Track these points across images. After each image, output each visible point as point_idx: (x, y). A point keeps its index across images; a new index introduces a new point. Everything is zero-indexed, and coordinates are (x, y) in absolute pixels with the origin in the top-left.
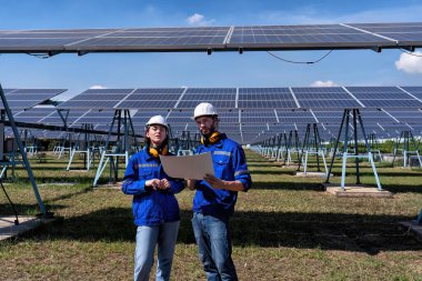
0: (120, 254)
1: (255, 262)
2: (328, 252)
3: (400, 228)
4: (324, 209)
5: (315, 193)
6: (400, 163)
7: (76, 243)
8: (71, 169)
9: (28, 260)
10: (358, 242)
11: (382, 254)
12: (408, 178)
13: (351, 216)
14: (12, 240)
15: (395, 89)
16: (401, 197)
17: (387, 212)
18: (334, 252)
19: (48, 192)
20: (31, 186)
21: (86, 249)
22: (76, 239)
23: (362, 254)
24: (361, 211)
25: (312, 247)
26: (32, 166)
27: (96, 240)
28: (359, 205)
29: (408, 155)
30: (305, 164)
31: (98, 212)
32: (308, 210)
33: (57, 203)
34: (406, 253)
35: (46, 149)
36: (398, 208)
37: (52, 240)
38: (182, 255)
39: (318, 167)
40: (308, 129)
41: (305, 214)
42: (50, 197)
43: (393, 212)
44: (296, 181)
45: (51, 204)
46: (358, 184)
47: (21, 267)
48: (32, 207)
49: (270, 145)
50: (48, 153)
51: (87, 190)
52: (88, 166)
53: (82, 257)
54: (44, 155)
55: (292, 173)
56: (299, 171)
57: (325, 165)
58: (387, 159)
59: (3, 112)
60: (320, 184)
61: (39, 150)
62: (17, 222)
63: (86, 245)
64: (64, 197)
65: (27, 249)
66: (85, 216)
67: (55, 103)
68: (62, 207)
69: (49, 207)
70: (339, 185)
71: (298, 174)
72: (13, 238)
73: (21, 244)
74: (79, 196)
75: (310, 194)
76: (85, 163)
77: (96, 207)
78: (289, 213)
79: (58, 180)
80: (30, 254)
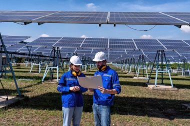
0: (55, 117)
1: (117, 122)
2: (151, 118)
3: (183, 107)
4: (148, 96)
5: (143, 88)
6: (181, 74)
7: (35, 110)
8: (32, 72)
9: (12, 119)
10: (164, 113)
11: (176, 120)
12: (184, 81)
13: (160, 100)
14: (5, 108)
15: (181, 41)
16: (182, 91)
17: (176, 98)
18: (154, 118)
19: (21, 83)
20: (13, 80)
21: (39, 114)
22: (35, 108)
23: (167, 119)
24: (165, 97)
25: (143, 116)
26: (14, 70)
27: (44, 109)
28: (163, 94)
29: (184, 70)
30: (138, 73)
31: (44, 94)
32: (140, 96)
33: (26, 89)
34: (187, 120)
35: (20, 62)
36: (181, 96)
37: (24, 108)
38: (83, 118)
39: (144, 74)
40: (140, 57)
41: (139, 98)
42: (22, 86)
43: (179, 98)
44: (134, 81)
45: (23, 90)
46: (162, 84)
47: (9, 123)
48: (14, 91)
49: (121, 63)
50: (21, 64)
51: (39, 83)
52: (40, 71)
53: (37, 117)
54: (19, 65)
55: (132, 77)
56: (135, 76)
57: (147, 73)
58: (175, 71)
59: (1, 46)
60: (145, 83)
61: (17, 62)
62: (7, 99)
63: (39, 111)
64: (28, 86)
65: (12, 113)
66: (38, 96)
67: (26, 43)
68: (28, 91)
69: (22, 92)
70: (154, 84)
71: (135, 78)
72: (5, 107)
73: (9, 110)
74: (35, 86)
75: (141, 88)
76: (38, 69)
77: (43, 92)
78: (132, 98)
79: (26, 78)
80: (13, 116)
